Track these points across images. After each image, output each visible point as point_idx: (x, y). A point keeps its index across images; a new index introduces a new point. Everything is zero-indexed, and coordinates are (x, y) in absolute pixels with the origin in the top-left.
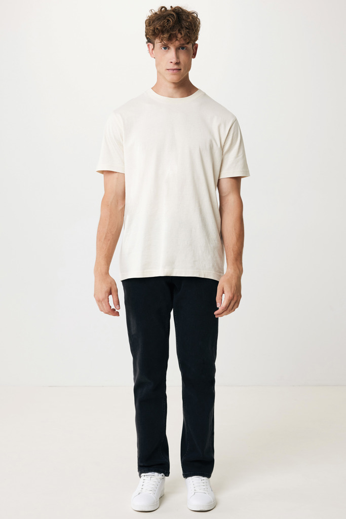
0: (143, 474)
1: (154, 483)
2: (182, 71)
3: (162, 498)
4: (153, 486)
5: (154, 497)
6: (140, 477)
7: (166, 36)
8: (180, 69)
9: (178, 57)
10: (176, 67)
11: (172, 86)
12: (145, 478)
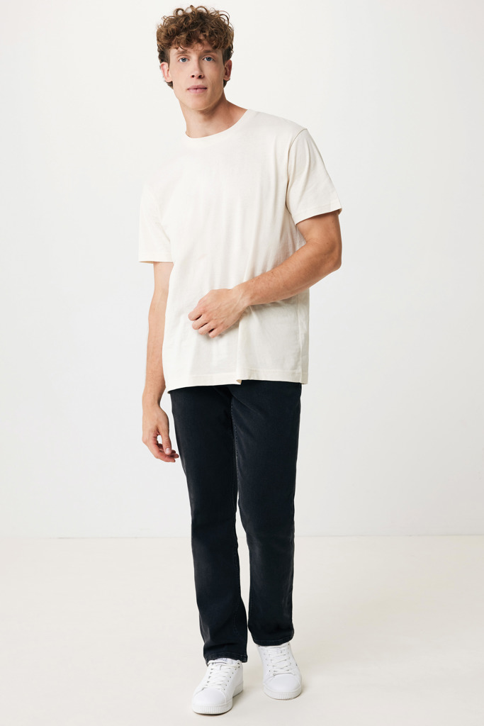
0: (211, 662)
1: (226, 674)
2: (209, 90)
3: (237, 696)
4: (223, 679)
5: (225, 694)
6: (208, 665)
7: (184, 36)
8: (206, 88)
9: (201, 69)
10: (200, 83)
11: (201, 117)
12: (213, 667)
